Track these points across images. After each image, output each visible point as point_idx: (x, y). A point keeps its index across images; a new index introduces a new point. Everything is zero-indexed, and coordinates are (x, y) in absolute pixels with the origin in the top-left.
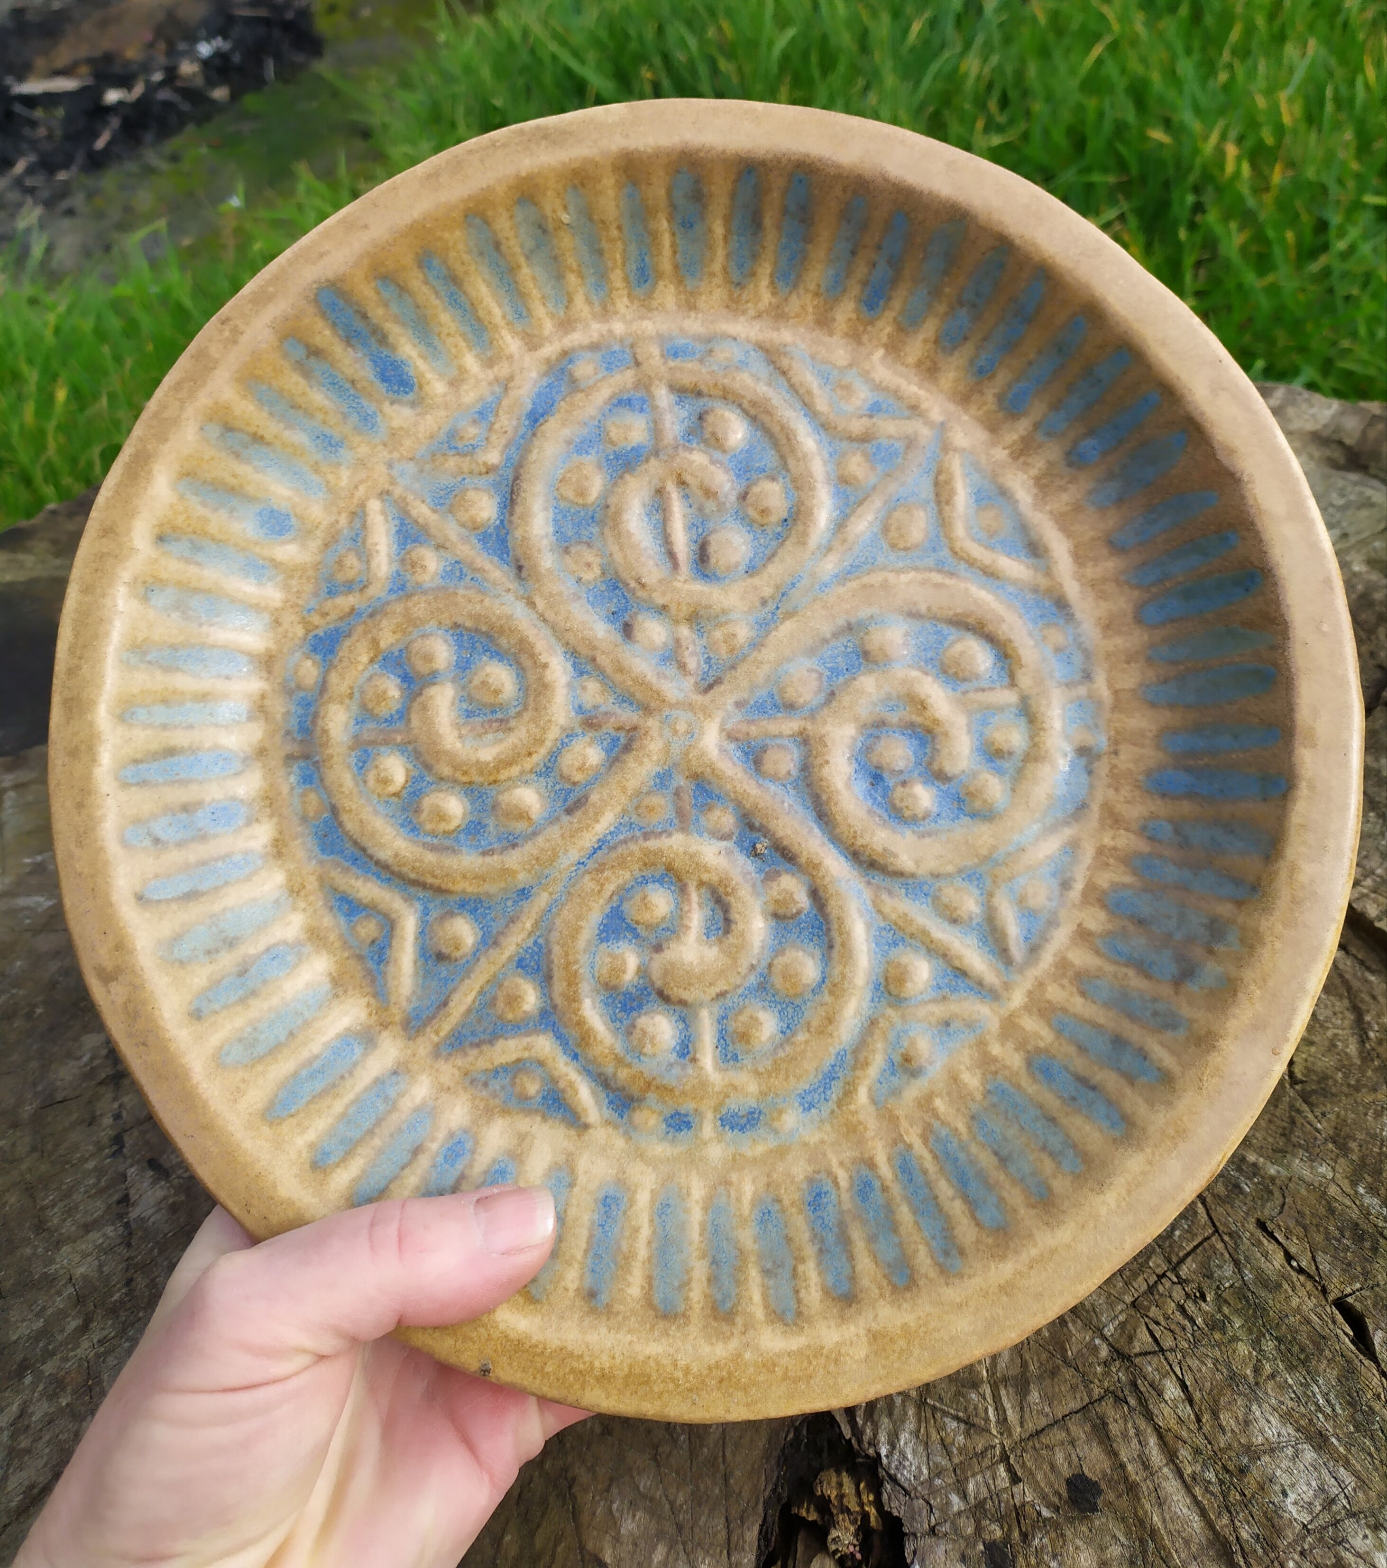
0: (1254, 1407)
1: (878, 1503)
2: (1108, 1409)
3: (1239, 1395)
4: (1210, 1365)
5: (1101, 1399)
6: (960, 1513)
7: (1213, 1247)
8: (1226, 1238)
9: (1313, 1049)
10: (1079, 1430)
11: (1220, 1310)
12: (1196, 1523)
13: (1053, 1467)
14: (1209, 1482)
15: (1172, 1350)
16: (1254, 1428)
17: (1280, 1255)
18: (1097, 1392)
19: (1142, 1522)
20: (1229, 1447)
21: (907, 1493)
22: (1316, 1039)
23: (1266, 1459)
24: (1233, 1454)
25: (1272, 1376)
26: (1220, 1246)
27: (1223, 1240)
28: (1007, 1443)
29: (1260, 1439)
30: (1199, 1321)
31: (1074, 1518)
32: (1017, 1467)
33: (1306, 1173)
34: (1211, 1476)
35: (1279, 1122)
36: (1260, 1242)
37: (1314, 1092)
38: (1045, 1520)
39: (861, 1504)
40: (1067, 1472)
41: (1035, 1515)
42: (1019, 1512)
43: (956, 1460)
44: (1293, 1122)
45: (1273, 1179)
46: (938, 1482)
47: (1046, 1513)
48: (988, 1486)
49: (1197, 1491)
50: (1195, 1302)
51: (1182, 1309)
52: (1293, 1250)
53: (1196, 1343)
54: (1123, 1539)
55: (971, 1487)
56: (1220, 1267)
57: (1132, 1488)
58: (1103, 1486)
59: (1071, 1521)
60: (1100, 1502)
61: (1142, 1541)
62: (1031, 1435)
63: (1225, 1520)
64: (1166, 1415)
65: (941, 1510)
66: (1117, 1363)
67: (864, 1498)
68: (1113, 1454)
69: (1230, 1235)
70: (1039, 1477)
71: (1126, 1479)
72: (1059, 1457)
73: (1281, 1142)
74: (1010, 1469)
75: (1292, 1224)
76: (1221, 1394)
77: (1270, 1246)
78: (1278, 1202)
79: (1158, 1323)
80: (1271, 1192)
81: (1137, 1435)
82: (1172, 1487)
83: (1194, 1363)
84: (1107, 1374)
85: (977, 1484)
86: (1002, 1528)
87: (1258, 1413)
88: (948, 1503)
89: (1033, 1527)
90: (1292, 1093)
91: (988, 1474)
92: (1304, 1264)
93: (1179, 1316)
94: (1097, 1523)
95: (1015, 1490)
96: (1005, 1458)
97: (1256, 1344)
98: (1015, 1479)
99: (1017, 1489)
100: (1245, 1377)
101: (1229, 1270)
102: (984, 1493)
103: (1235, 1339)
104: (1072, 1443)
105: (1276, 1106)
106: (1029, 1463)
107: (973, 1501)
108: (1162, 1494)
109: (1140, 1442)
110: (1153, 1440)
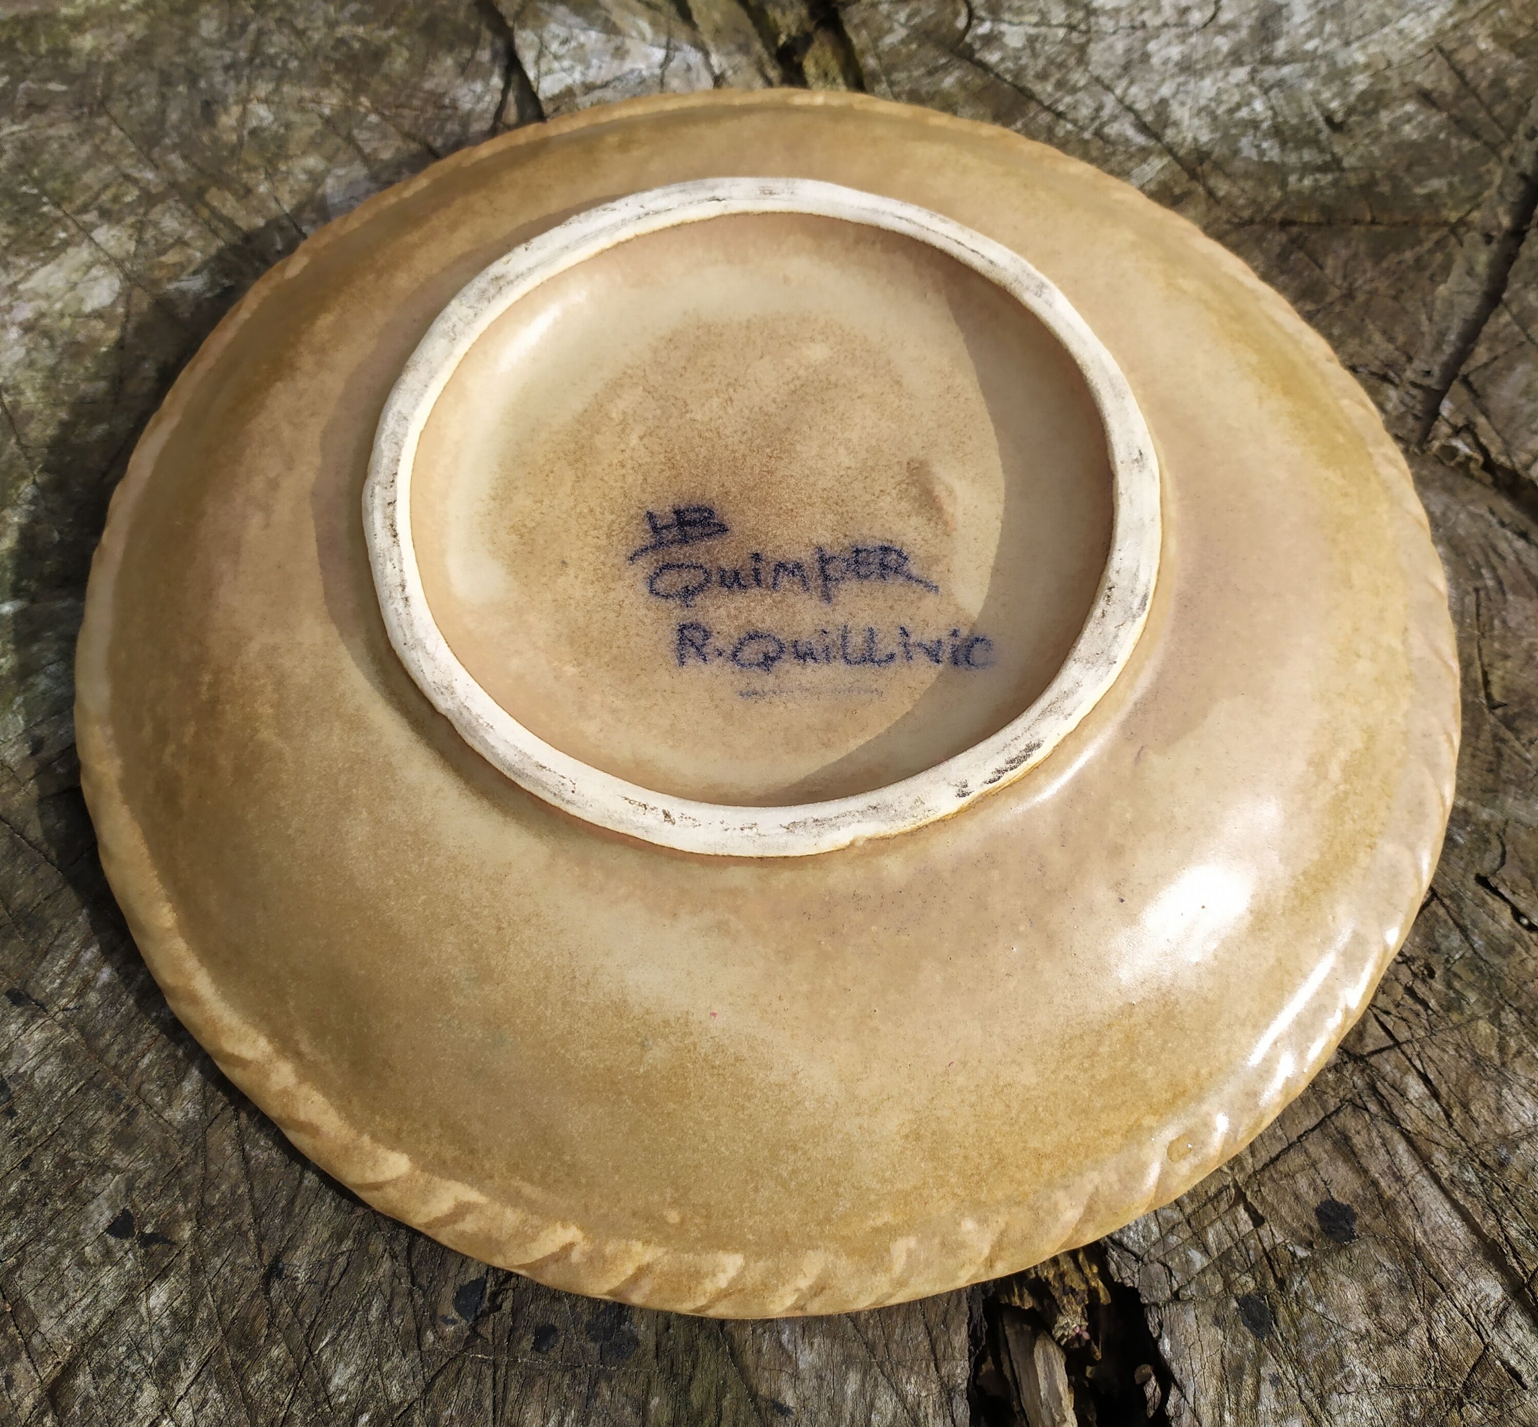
0: (1505, 1091)
1: (1105, 1274)
2: (1349, 1121)
3: (1488, 1079)
4: (1452, 1052)
5: (1337, 1111)
6: (1203, 1271)
7: (1434, 914)
8: (1447, 902)
9: (1509, 664)
10: (1318, 1148)
11: (1449, 986)
12: (1459, 1229)
13: (1297, 1197)
14: (1470, 1183)
15: (1408, 1041)
16: (1508, 1115)
17: (1508, 912)
18: (1332, 1103)
19: (1404, 1241)
20: (1485, 1140)
21: (1138, 1259)
22: (1511, 651)
23: (1525, 1145)
24: (1490, 1147)
25: (1519, 1053)
26: (1441, 911)
27: (1443, 905)
28: (1240, 1178)
29: (1517, 1126)
30: (1432, 1003)
31: (1330, 1252)
32: (1256, 1205)
33: (1523, 814)
34: (1470, 1176)
35: (1483, 756)
36: (1484, 902)
37: (1517, 715)
38: (1301, 1261)
39: (1087, 1282)
40: (1313, 1200)
41: (1289, 1256)
42: (1270, 1257)
43: (1188, 1210)
44: (1499, 754)
45: (1487, 825)
46: (1173, 1240)
47: (1301, 1253)
48: (1229, 1233)
49: (1458, 1195)
50: (1424, 981)
51: (1410, 991)
52: (1522, 906)
53: (1432, 1030)
54: (1388, 1265)
55: (1211, 1237)
56: (1446, 937)
57: (1388, 1205)
58: (1357, 1209)
59: (1327, 1254)
60: (1356, 1227)
61: (1408, 1262)
62: (1266, 1166)
63: (1492, 1222)
64: (1412, 1118)
65: (1182, 1271)
66: (1350, 1066)
67: (1087, 1271)
68: (1363, 1171)
69: (1451, 897)
70: (1284, 1211)
71: (1380, 1196)
72: (1302, 1183)
73: (1490, 778)
74: (1249, 1208)
75: (1517, 875)
76: (1468, 1083)
77: (1495, 904)
78: (1498, 851)
79: (1388, 1013)
80: (1487, 841)
81: (1384, 1144)
82: (1430, 1196)
83: (1434, 1053)
84: (1340, 1081)
85: (1217, 1233)
86: (1254, 1278)
87: (1510, 1097)
88: (1189, 1261)
89: (1289, 1270)
90: (1492, 719)
91: (1228, 1219)
93: (1409, 1001)
94: (1357, 1252)
95: (1262, 1232)
96: (1241, 1197)
97: (1495, 1019)
98: (1258, 1220)
99: (1264, 1232)
100: (1491, 1059)
101: (1456, 939)
102: (1228, 1243)
103: (1474, 1018)
104: (1314, 1165)
105: (1478, 737)
106: (1269, 1199)
107: (1216, 1254)
108: (1419, 1205)
109: (1388, 1152)
110: (1401, 1147)
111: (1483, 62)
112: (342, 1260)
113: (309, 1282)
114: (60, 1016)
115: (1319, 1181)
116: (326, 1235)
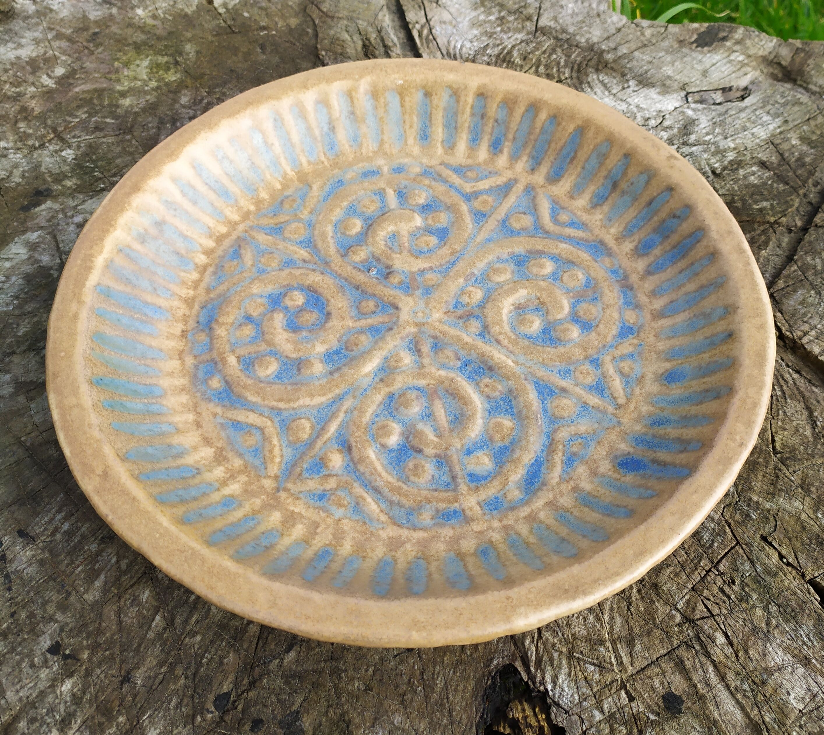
0: (768, 645)
1: (548, 719)
2: (683, 652)
3: (759, 639)
4: (741, 623)
5: (678, 647)
6: (600, 722)
7: (737, 552)
8: (744, 547)
9: (786, 433)
10: (667, 666)
11: (743, 590)
12: (739, 715)
13: (653, 689)
14: (746, 691)
15: (718, 615)
16: (769, 658)
17: (776, 555)
18: (676, 643)
19: (708, 717)
20: (756, 669)
21: (566, 712)
22: (787, 427)
23: (777, 674)
24: (758, 673)
25: (777, 627)
26: (741, 551)
27: (742, 548)
28: (624, 677)
29: (773, 664)
30: (733, 597)
31: (668, 719)
32: (631, 691)
33: (787, 506)
34: (746, 687)
35: (769, 477)
36: (764, 549)
37: (788, 458)
38: (652, 722)
39: (538, 722)
40: (661, 691)
41: (646, 719)
42: (636, 718)
43: (595, 690)
44: (777, 477)
45: (769, 511)
46: (585, 704)
47: (652, 717)
48: (616, 704)
49: (739, 696)
50: (729, 585)
51: (722, 590)
52: (784, 552)
53: (731, 610)
54: (698, 728)
55: (605, 705)
56: (742, 564)
57: (701, 698)
58: (684, 698)
59: (667, 720)
60: (683, 707)
61: (709, 728)
62: (639, 671)
63: (756, 712)
64: (717, 654)
65: (589, 721)
66: (687, 625)
67: (540, 717)
68: (688, 678)
69: (746, 545)
70: (646, 696)
71: (697, 693)
72: (657, 683)
73: (772, 488)
74: (627, 693)
75: (782, 537)
76: (748, 639)
77: (770, 551)
78: (773, 524)
79: (709, 600)
80: (768, 519)
81: (701, 667)
82: (724, 695)
83: (732, 622)
84: (681, 632)
85: (609, 703)
86: (626, 728)
87: (770, 649)
88: (593, 716)
89: (645, 726)
90: (775, 459)
91: (615, 697)
92: (791, 560)
93: (720, 595)
94: (682, 720)
95: (633, 705)
96: (623, 686)
97: (766, 608)
98: (631, 699)
100: (762, 628)
101: (747, 566)
102: (614, 708)
103: (754, 606)
104: (663, 674)
105: (767, 467)
106: (639, 689)
107: (607, 714)
108: (718, 700)
109: (703, 671)
110: (711, 669)
111: (794, 150)
112: (161, 677)
113: (143, 686)
114: (41, 544)
115: (665, 682)
116: (154, 663)
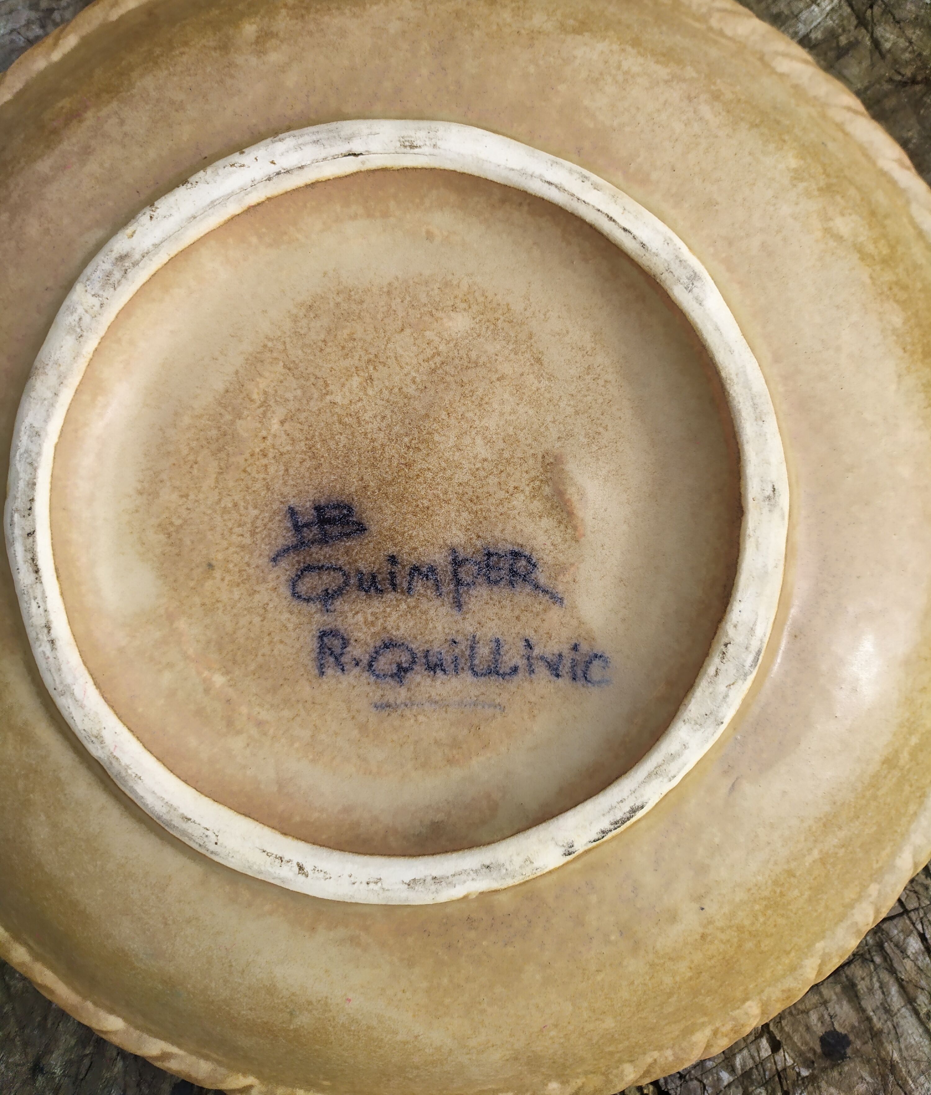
2: (857, 972)
5: (850, 963)
6: (729, 1085)
10: (831, 992)
13: (808, 1028)
15: (915, 910)
19: (884, 1060)
21: (682, 1077)
31: (826, 1068)
32: (776, 1033)
38: (803, 1078)
40: (819, 1030)
41: (795, 1075)
42: (781, 1075)
46: (710, 1064)
47: (805, 1072)
48: (753, 1057)
54: (869, 1079)
55: (738, 1061)
57: (876, 1035)
58: (851, 1037)
59: (824, 1070)
60: (849, 1050)
61: (884, 1078)
64: (907, 968)
65: (713, 1087)
68: (861, 1010)
70: (796, 1038)
71: (871, 1029)
72: (814, 1017)
81: (881, 987)
82: (909, 1024)
85: (744, 1059)
86: (766, 1090)
88: (719, 1079)
89: (794, 1085)
91: (753, 1048)
94: (846, 1068)
95: (777, 1056)
96: (765, 1029)
98: (776, 1046)
99: (779, 1057)
102: (750, 1064)
104: (825, 1003)
106: (786, 1029)
107: (740, 1072)
108: (899, 1031)
109: (883, 993)
110: (894, 990)
115: (826, 1016)
